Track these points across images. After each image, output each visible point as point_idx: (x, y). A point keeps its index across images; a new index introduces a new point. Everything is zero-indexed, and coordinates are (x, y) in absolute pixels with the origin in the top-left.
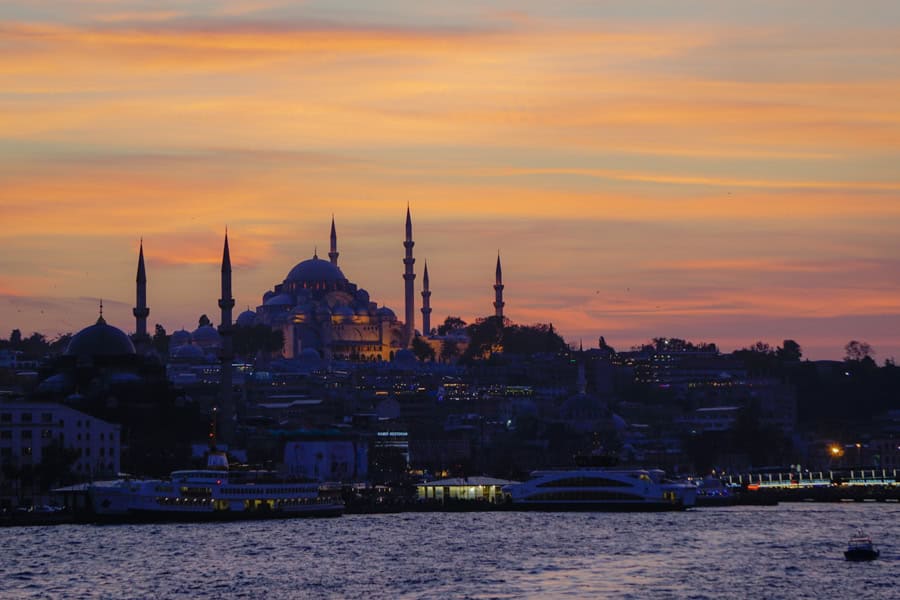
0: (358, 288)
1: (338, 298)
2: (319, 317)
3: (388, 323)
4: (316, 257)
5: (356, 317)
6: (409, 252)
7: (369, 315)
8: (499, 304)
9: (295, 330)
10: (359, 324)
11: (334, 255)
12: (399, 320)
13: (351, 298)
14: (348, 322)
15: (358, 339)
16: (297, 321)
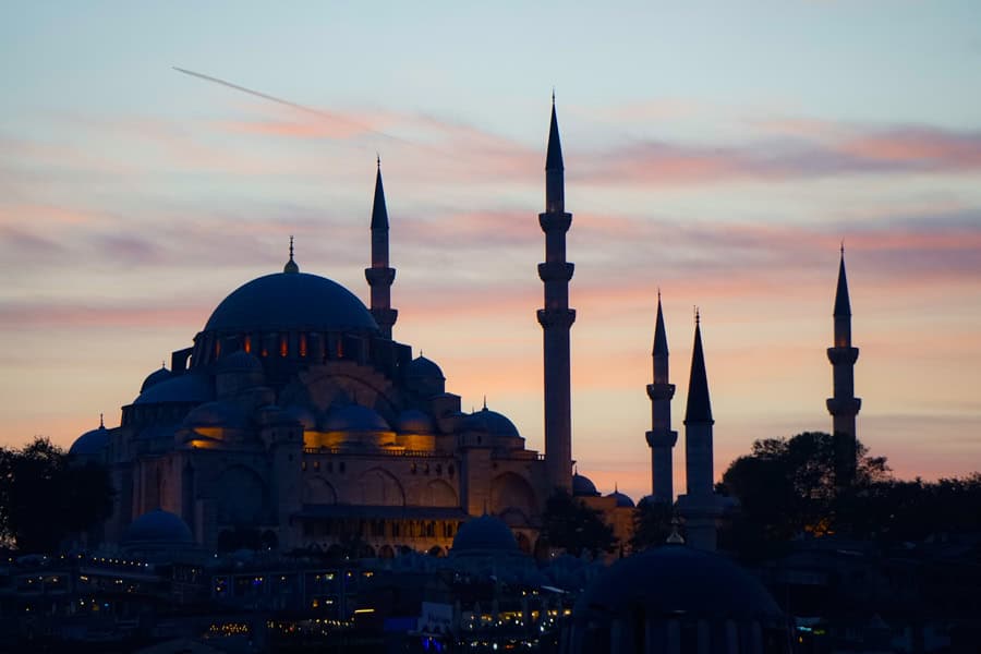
0: (415, 356)
1: (344, 382)
2: (266, 435)
3: (486, 455)
4: (291, 266)
5: (392, 437)
6: (556, 246)
7: (436, 431)
8: (844, 404)
9: (188, 471)
10: (394, 457)
11: (381, 276)
12: (528, 446)
13: (385, 385)
14: (362, 450)
15: (394, 500)
16: (197, 443)
